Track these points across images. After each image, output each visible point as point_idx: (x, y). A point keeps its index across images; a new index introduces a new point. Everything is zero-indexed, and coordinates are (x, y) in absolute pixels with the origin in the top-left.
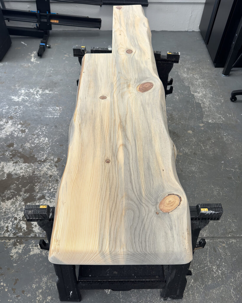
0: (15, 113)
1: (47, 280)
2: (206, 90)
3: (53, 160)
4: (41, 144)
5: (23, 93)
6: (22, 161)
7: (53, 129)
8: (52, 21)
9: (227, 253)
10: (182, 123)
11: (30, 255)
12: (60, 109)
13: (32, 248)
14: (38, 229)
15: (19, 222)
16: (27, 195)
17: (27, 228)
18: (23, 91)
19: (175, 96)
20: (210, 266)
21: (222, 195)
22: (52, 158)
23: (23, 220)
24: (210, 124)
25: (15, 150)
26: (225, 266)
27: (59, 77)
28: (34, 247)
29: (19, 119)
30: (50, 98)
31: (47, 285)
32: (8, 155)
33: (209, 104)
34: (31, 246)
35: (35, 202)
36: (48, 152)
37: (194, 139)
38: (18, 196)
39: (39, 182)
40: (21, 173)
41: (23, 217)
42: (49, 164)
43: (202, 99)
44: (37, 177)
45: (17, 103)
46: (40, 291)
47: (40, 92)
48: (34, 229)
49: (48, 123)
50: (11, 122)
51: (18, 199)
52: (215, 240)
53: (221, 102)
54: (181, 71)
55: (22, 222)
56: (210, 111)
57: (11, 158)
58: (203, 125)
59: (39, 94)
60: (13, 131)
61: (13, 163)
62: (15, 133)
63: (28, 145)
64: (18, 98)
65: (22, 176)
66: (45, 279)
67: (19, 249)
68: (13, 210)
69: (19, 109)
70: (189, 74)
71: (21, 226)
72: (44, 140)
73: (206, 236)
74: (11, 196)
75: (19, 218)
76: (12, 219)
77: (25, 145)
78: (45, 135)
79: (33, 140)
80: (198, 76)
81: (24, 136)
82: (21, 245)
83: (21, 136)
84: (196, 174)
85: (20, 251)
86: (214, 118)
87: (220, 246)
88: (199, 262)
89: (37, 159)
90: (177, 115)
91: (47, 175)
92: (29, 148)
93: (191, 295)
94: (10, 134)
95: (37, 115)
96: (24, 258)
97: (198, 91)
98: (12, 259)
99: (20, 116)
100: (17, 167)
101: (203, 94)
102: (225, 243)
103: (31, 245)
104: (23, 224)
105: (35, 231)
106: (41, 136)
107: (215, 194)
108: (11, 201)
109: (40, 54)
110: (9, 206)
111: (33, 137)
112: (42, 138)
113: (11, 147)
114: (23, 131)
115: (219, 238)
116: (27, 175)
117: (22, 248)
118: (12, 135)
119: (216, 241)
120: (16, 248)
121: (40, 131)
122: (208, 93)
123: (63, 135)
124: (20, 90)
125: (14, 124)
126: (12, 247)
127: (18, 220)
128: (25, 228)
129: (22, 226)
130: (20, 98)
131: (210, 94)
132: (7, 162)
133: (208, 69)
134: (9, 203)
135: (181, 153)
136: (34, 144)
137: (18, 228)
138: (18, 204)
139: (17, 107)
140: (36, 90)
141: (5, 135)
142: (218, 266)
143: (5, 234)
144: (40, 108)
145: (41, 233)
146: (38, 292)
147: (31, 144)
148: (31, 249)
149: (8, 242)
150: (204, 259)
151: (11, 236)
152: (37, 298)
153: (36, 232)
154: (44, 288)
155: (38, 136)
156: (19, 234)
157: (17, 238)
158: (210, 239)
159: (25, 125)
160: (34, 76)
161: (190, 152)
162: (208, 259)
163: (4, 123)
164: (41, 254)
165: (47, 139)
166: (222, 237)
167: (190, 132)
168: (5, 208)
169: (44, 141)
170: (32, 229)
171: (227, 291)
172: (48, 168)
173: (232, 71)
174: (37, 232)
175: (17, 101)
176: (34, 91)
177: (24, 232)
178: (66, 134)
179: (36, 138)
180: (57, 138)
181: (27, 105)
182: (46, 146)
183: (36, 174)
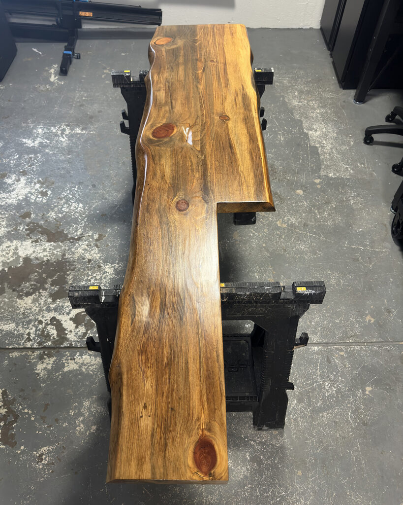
0: (29, 166)
1: (90, 404)
2: (328, 126)
3: (92, 237)
4: (72, 214)
5: (40, 132)
6: (45, 239)
7: (90, 190)
8: (82, 14)
9: (346, 364)
10: (288, 178)
11: (64, 371)
13: (66, 362)
15: (45, 327)
16: (56, 289)
17: (58, 335)
18: (40, 131)
19: (279, 137)
20: (321, 383)
21: (343, 284)
22: (90, 233)
23: (52, 324)
24: (331, 180)
25: (34, 223)
26: (342, 382)
27: (96, 107)
28: (69, 361)
29: (36, 175)
30: (84, 142)
31: (90, 411)
32: (23, 230)
33: (331, 149)
34: (65, 360)
36: (83, 224)
37: (305, 203)
38: (43, 290)
39: (73, 270)
40: (44, 256)
41: (51, 320)
42: (87, 242)
43: (320, 140)
44: (69, 262)
45: (33, 150)
46: (81, 419)
47: (68, 132)
48: (68, 336)
49: (81, 181)
50: (24, 180)
51: (43, 295)
52: (329, 347)
53: (349, 145)
54: (289, 95)
55: (50, 326)
56: (331, 159)
57: (28, 235)
58: (320, 182)
59: (66, 135)
60: (28, 193)
61: (32, 242)
62: (32, 197)
63: (52, 215)
64: (33, 142)
65: (47, 261)
66: (86, 404)
67: (48, 364)
68: (35, 310)
69: (35, 159)
70: (302, 100)
71: (48, 333)
72: (77, 206)
73: (316, 341)
74: (31, 290)
75: (45, 321)
76: (34, 323)
77: (49, 215)
78: (79, 199)
79: (59, 207)
80: (316, 103)
81: (46, 201)
82: (50, 358)
83: (42, 201)
84: (306, 254)
85: (49, 367)
86: (337, 170)
87: (337, 356)
88: (305, 377)
89: (68, 236)
90: (280, 166)
91: (84, 259)
92: (55, 219)
93: (292, 420)
94: (23, 198)
95: (63, 168)
96: (56, 376)
97: (315, 127)
98: (38, 378)
99: (37, 170)
100: (37, 248)
101: (323, 133)
102: (343, 351)
103: (65, 358)
104: (51, 329)
105: (70, 339)
106: (73, 201)
107: (333, 283)
108: (32, 297)
109: (64, 69)
110: (29, 304)
111: (60, 202)
112: (74, 204)
113: (26, 218)
114: (44, 194)
115: (335, 344)
116: (53, 259)
117: (52, 362)
118: (26, 199)
119: (330, 349)
120: (43, 363)
121: (69, 193)
122: (330, 131)
123: (106, 199)
124: (35, 129)
125: (29, 182)
126: (38, 362)
127: (44, 324)
128: (55, 335)
129: (50, 332)
130: (37, 142)
131: (334, 132)
132: (22, 241)
133: (332, 92)
134: (29, 300)
135: (285, 224)
136: (62, 213)
137: (45, 336)
138: (42, 301)
139: (33, 156)
140: (61, 129)
141: (16, 201)
142: (333, 382)
143: (25, 344)
144: (69, 157)
145: (78, 342)
146: (79, 420)
147: (56, 213)
148: (66, 364)
149: (31, 355)
150: (314, 372)
151: (35, 346)
152: (77, 428)
153: (71, 341)
154: (86, 415)
155: (67, 200)
156: (47, 344)
157: (44, 350)
158: (323, 346)
159: (47, 184)
160: (56, 106)
161: (298, 223)
163: (14, 181)
164: (79, 371)
165: (81, 205)
166: (340, 343)
167: (300, 192)
168: (23, 308)
169: (77, 209)
170: (65, 336)
171: (343, 414)
172: (85, 250)
173: (369, 95)
174: (73, 340)
175: (32, 147)
176: (58, 130)
177: (54, 340)
178: (111, 198)
179: (64, 204)
180: (96, 204)
181: (48, 153)
182: (81, 216)
183: (67, 259)
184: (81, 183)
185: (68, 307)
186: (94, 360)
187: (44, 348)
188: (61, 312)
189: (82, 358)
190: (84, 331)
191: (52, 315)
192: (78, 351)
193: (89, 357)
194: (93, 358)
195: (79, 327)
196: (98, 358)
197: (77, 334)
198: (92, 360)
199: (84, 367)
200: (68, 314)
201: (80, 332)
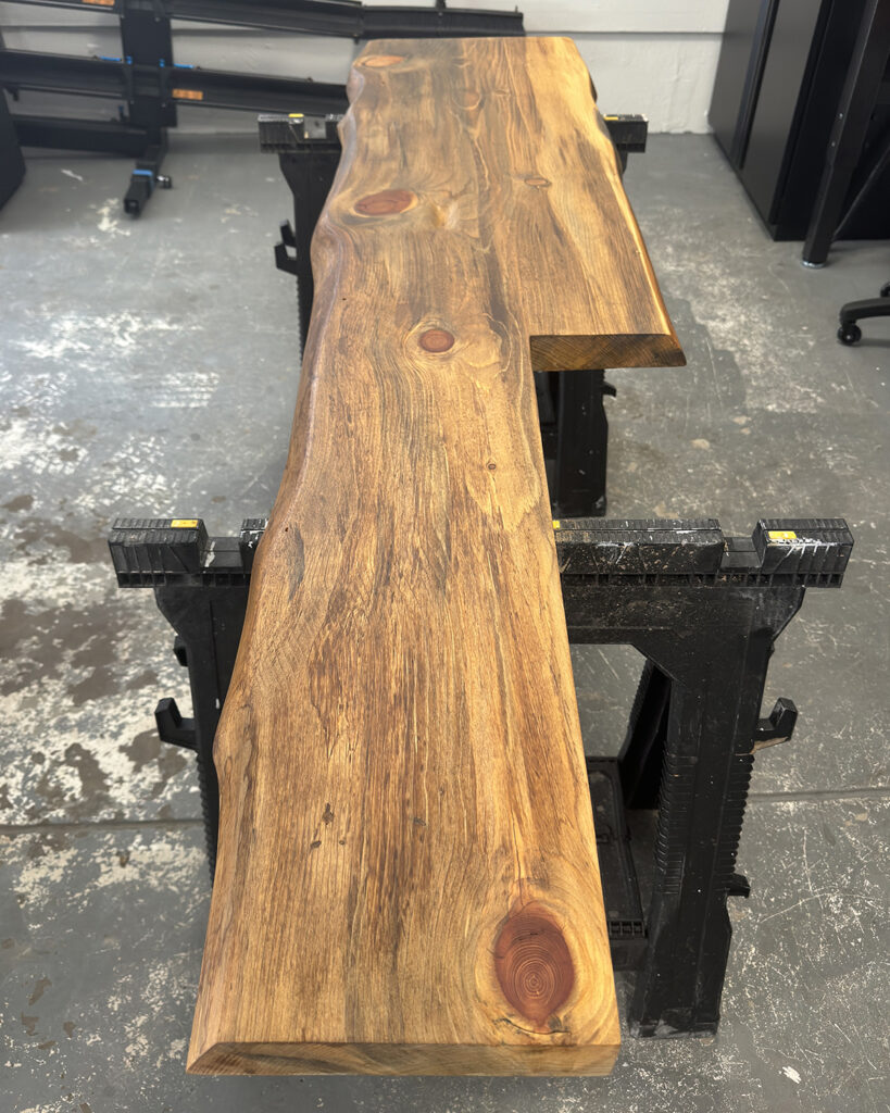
0: (36, 398)
1: (170, 976)
2: (750, 311)
4: (138, 498)
5: (67, 329)
6: (64, 555)
7: (185, 445)
8: (180, 93)
9: (878, 845)
10: (670, 415)
11: (96, 887)
12: (210, 380)
13: (104, 862)
14: (131, 791)
15: (51, 771)
16: (85, 674)
17: (84, 791)
18: (68, 325)
20: (818, 896)
21: (839, 646)
23: (69, 762)
24: (773, 418)
25: (37, 520)
26: (874, 892)
27: (206, 278)
28: (114, 859)
29: (51, 415)
30: (173, 347)
31: (169, 997)
32: (8, 535)
33: (765, 355)
34: (103, 856)
35: (118, 696)
37: (717, 466)
38: (50, 678)
39: (133, 628)
40: (60, 596)
41: (68, 752)
43: (737, 339)
44: (123, 608)
45: (49, 365)
46: (141, 1020)
48: (112, 793)
49: (165, 427)
50: (22, 426)
51: (50, 689)
52: (826, 802)
53: (805, 346)
55: (63, 768)
56: (768, 375)
57: (22, 547)
58: (747, 421)
59: (131, 334)
60: (29, 455)
61: (30, 564)
62: (39, 462)
63: (86, 502)
65: (65, 607)
66: (159, 975)
67: (52, 868)
68: (27, 727)
69: (52, 382)
70: (685, 262)
71: (59, 785)
72: (150, 481)
73: (790, 788)
74: (20, 679)
75: (53, 754)
76: (21, 760)
77: (77, 501)
78: (156, 465)
79: (106, 483)
80: (716, 267)
81: (72, 471)
82: (61, 853)
83: (62, 472)
85: (56, 876)
86: (784, 397)
87: (849, 824)
88: (773, 883)
90: (648, 390)
92: (93, 511)
93: (752, 1004)
94: (15, 466)
95: (120, 401)
96: (74, 900)
97: (720, 314)
98: (22, 906)
99: (55, 405)
100: (43, 577)
101: (740, 325)
102: (865, 811)
103: (102, 851)
104: (68, 777)
105: (118, 800)
106: (140, 471)
107: (813, 645)
108: (21, 695)
109: (133, 204)
110: (10, 713)
111: (108, 473)
112: (143, 477)
113: (21, 508)
114: (67, 456)
115: (842, 793)
116: (82, 604)
117: (63, 863)
118: (23, 468)
119: (830, 805)
120: (38, 865)
121: (134, 454)
122: (756, 320)
123: (225, 464)
124: (56, 322)
125: (33, 432)
126: (23, 863)
127: (47, 763)
128: (77, 792)
129: (63, 784)
130: (58, 349)
131: (765, 322)
132: (5, 562)
133: (751, 246)
134: (11, 702)
135: (674, 511)
136: (111, 498)
137: (48, 793)
138: (46, 705)
140: (119, 321)
142: (849, 894)
145: (140, 807)
146: (133, 1025)
147: (97, 497)
148: (103, 866)
149: (8, 845)
150: (794, 870)
151: (21, 820)
152: (128, 1050)
153: (121, 804)
154: (157, 1009)
155: (127, 469)
156: (54, 813)
157: (43, 829)
158: (809, 800)
159: (78, 434)
160: (110, 277)
161: (706, 508)
162: (807, 871)
164: (141, 884)
165: (161, 479)
166: (854, 791)
167: (702, 443)
169: (150, 486)
170: (105, 793)
173: (835, 250)
174: (125, 802)
175: (47, 358)
176: (111, 323)
177: (72, 805)
178: (238, 461)
179: (119, 476)
180: (199, 474)
181: (84, 371)
182: (161, 503)
183: (117, 601)
184: (164, 431)
185: (115, 718)
186: (183, 854)
187: (46, 823)
188: (97, 731)
189: (149, 849)
190: (157, 780)
191: (71, 738)
192: (139, 832)
193: (169, 847)
194: (182, 848)
195: (144, 768)
196: (194, 849)
197: (137, 786)
198: (176, 856)
199: (153, 873)
200: (115, 736)
201: (147, 782)
